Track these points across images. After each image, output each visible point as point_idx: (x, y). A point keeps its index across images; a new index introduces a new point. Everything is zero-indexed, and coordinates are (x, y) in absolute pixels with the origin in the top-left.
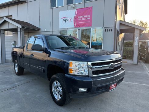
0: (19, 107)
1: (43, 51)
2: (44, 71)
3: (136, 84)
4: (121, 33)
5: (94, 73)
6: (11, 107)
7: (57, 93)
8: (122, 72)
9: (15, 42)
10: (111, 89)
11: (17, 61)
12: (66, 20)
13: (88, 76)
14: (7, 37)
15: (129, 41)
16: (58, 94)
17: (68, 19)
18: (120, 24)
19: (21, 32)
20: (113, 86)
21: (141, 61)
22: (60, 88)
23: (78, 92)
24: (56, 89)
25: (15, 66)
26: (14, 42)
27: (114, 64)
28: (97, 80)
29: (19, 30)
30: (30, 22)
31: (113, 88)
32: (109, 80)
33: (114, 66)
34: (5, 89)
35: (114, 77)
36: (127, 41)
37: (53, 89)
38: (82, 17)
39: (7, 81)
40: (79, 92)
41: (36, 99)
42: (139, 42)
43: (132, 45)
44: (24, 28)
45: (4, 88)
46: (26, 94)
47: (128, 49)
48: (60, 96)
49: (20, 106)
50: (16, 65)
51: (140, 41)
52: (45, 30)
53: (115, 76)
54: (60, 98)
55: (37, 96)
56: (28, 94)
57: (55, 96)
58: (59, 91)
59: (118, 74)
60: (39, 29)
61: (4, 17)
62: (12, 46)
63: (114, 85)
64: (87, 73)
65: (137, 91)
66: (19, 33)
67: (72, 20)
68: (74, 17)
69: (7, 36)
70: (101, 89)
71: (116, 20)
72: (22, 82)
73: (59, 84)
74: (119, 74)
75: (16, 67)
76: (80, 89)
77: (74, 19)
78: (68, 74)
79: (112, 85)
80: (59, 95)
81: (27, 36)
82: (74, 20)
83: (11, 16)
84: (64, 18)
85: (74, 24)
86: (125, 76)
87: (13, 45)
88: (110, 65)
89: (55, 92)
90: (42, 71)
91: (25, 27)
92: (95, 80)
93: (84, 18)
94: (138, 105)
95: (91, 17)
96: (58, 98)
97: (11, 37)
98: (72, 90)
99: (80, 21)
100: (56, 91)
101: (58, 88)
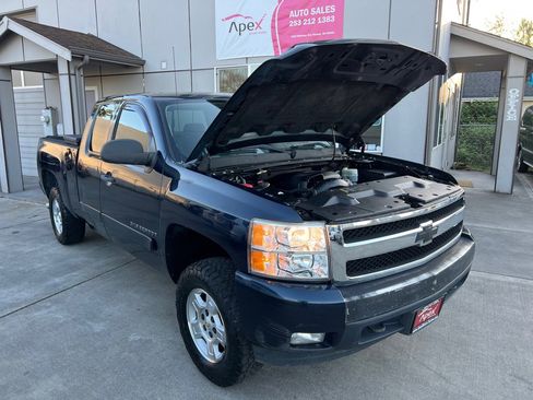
0: (61, 387)
1: (148, 164)
2: (154, 245)
3: (509, 283)
4: (454, 72)
5: (354, 267)
6: (29, 387)
7: (204, 334)
8: (465, 250)
9: (54, 111)
10: (420, 324)
11: (59, 192)
12: (242, 26)
13: (329, 283)
14: (23, 92)
15: (479, 99)
16: (209, 340)
17: (250, 20)
18: (453, 37)
19: (69, 74)
20: (427, 312)
21: (523, 177)
22: (216, 317)
23: (286, 347)
24: (203, 318)
25: (51, 208)
26: (49, 111)
27: (435, 224)
28: (366, 296)
29: (62, 68)
30: (103, 36)
31: (427, 320)
32: (413, 291)
33: (436, 231)
34: (11, 306)
35: (434, 278)
36: (472, 100)
37: (192, 319)
38: (305, 12)
39: (21, 268)
40: (292, 345)
41: (126, 353)
42: (523, 102)
43: (490, 114)
44: (82, 59)
45: (8, 300)
46: (90, 327)
47: (477, 128)
48: (216, 348)
49: (65, 385)
50: (57, 205)
51: (526, 98)
52: (164, 66)
53: (436, 273)
54: (218, 355)
55: (131, 338)
56: (98, 327)
57: (199, 344)
58: (214, 329)
59: (448, 264)
60: (142, 63)
61: (5, 19)
62: (45, 125)
63: (433, 307)
64: (326, 270)
65: (517, 311)
66: (64, 80)
67: (267, 25)
68: (274, 16)
69: (23, 87)
70: (380, 331)
71: (439, 23)
72: (77, 276)
73: (211, 303)
74: (455, 260)
75: (55, 213)
76: (294, 335)
77: (273, 21)
78: (245, 271)
79: (426, 309)
80: (214, 343)
81: (94, 88)
82: (273, 27)
83: (33, 11)
84: (232, 20)
85: (274, 40)
86: (474, 263)
87: (48, 123)
88: (420, 229)
89: (198, 330)
90: (149, 246)
91: (87, 58)
92: (355, 298)
93: (310, 16)
94: (522, 379)
95: (339, 14)
96: (209, 356)
97: (37, 91)
98: (262, 337)
99: (297, 30)
100: (202, 329)
101: (208, 319)
